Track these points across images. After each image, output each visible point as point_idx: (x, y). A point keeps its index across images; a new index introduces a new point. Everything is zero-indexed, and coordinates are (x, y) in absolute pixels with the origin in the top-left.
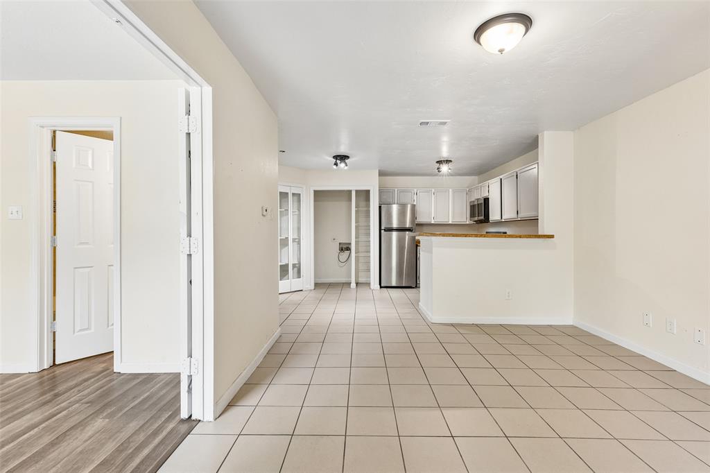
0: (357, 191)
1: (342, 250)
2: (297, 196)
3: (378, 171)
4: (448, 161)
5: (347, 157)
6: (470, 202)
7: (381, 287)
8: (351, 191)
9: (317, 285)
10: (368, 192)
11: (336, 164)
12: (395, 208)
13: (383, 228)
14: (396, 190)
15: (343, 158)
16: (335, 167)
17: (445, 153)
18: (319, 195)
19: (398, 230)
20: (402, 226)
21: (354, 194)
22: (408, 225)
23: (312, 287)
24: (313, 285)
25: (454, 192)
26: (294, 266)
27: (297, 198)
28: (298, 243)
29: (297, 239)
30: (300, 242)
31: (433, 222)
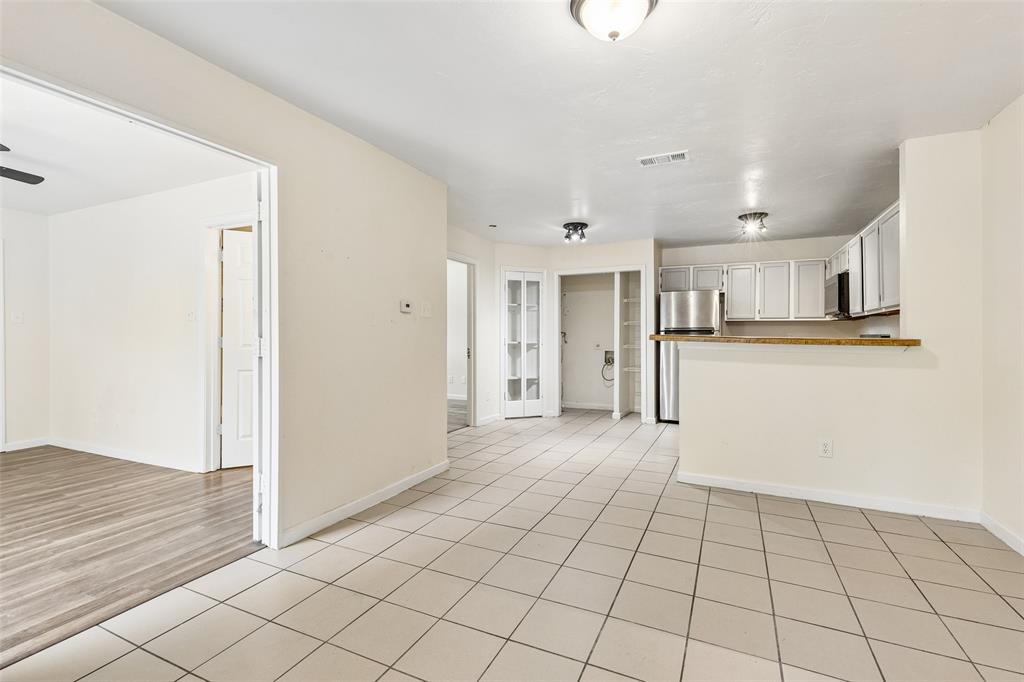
0: (623, 274)
1: (609, 362)
2: (534, 285)
3: (653, 241)
4: (760, 215)
5: (584, 225)
7: (659, 420)
8: (613, 274)
9: (564, 411)
10: (637, 274)
12: (692, 298)
13: (663, 328)
14: (691, 268)
15: (577, 226)
16: (567, 241)
17: (752, 201)
18: (567, 283)
19: (697, 331)
21: (617, 278)
22: (693, 324)
23: (556, 411)
24: (557, 410)
25: (799, 265)
26: (530, 382)
27: (535, 287)
28: (535, 351)
29: (535, 344)
30: (538, 349)
31: (757, 319)
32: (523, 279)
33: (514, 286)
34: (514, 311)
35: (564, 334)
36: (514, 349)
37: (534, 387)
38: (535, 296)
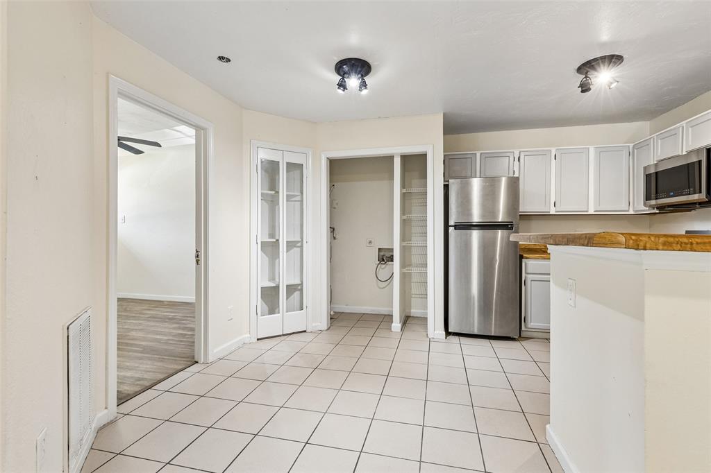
0: (404, 157)
1: (383, 260)
2: (296, 168)
4: (612, 59)
5: (366, 65)
6: (645, 168)
7: (448, 333)
8: (390, 159)
9: (333, 319)
10: (422, 158)
11: (342, 85)
12: (476, 184)
13: (452, 222)
14: (480, 154)
16: (340, 91)
19: (482, 226)
20: (489, 219)
21: (397, 163)
24: (325, 322)
25: (600, 152)
26: (291, 289)
27: (297, 172)
28: (299, 249)
29: (298, 242)
30: (302, 247)
31: (553, 212)
32: (283, 160)
33: (271, 169)
34: (271, 201)
35: (332, 229)
36: (271, 248)
37: (297, 294)
38: (298, 183)
